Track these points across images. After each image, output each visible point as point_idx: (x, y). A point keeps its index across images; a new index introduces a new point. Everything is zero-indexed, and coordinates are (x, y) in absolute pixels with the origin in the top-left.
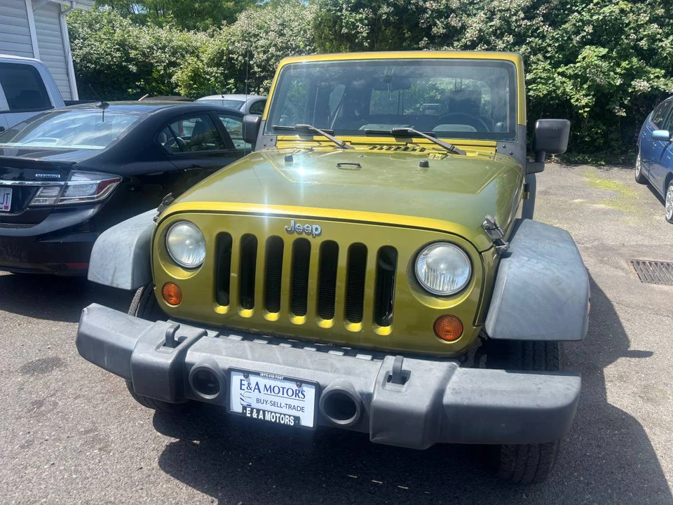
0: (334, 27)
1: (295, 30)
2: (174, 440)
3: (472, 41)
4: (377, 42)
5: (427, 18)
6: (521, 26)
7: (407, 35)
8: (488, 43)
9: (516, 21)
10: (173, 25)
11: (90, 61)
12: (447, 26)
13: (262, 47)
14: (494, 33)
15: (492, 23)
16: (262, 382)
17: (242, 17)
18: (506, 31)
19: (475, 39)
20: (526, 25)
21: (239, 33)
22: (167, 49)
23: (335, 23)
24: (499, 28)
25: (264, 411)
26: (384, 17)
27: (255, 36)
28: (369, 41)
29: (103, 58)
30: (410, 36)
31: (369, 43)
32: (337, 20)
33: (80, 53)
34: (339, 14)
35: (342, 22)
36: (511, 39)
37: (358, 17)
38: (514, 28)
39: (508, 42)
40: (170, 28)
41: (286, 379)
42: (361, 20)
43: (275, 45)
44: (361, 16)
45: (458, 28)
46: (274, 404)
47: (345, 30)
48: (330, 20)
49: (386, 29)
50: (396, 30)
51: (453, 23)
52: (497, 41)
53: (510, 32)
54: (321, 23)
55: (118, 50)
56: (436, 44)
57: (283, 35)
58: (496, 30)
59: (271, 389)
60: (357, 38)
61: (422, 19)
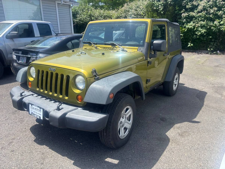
0: (152, 7)
1: (141, 9)
2: (38, 123)
3: (201, 10)
4: (166, 12)
5: (185, 2)
6: (220, 4)
7: (177, 9)
8: (207, 10)
9: (219, 2)
10: (105, 9)
11: (81, 21)
12: (193, 5)
13: (130, 15)
14: (210, 7)
15: (209, 3)
16: (35, 107)
17: (125, 5)
18: (214, 6)
19: (202, 9)
20: (222, 3)
21: (123, 10)
22: (102, 16)
23: (152, 6)
24: (212, 5)
25: (35, 114)
26: (169, 3)
27: (129, 11)
28: (163, 11)
29: (84, 20)
30: (178, 9)
31: (163, 12)
32: (153, 5)
33: (79, 19)
34: (153, 2)
35: (154, 5)
36: (216, 9)
37: (160, 3)
38: (218, 5)
39: (215, 10)
40: (105, 10)
41: (38, 107)
42: (161, 4)
43: (134, 14)
44: (161, 3)
45: (197, 5)
46: (36, 113)
47: (155, 8)
48: (151, 5)
49: (170, 7)
50: (173, 7)
51: (194, 4)
52: (211, 10)
53: (216, 6)
54: (148, 6)
55: (89, 17)
56: (188, 11)
57: (137, 11)
58: (211, 6)
59: (36, 109)
60: (159, 10)
61: (183, 3)
